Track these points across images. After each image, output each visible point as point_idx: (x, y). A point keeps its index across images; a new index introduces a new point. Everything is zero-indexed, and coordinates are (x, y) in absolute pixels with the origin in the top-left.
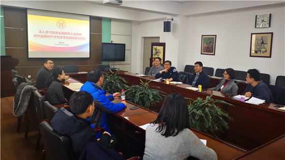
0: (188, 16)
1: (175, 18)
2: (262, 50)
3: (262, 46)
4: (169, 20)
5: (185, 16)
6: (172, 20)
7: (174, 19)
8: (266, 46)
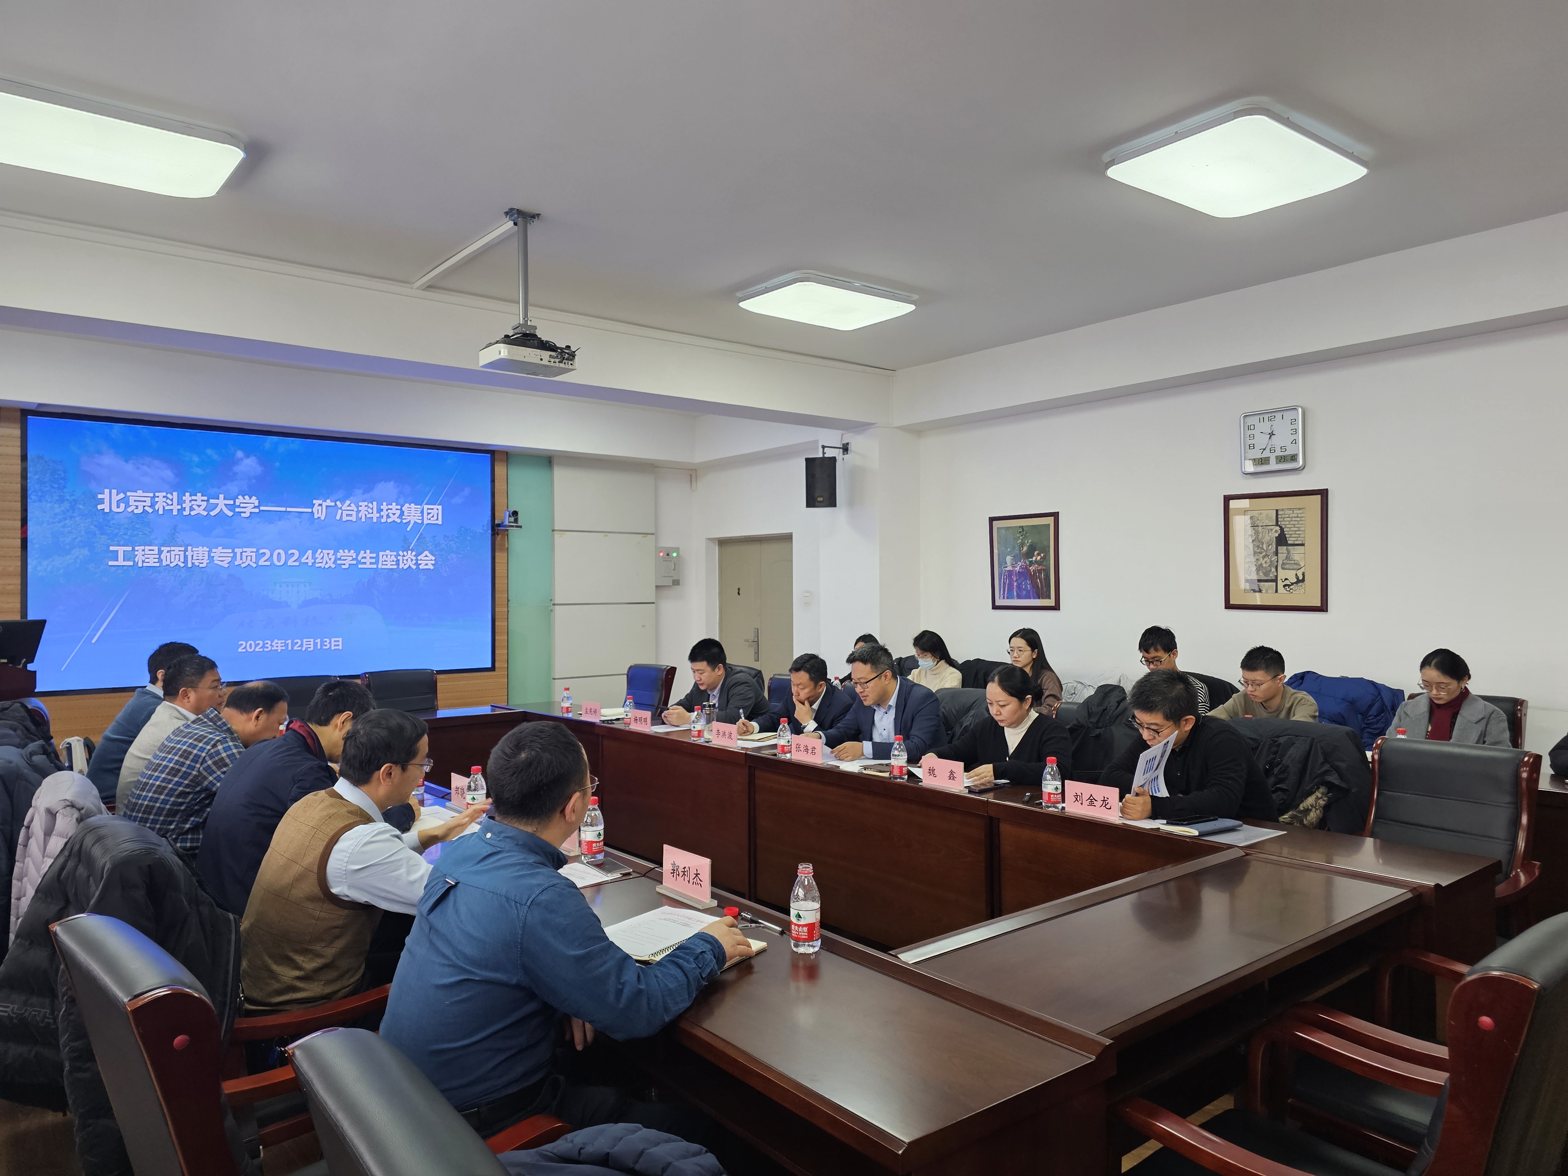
0: (918, 431)
1: (857, 442)
2: (1282, 574)
3: (1282, 556)
4: (829, 453)
5: (903, 428)
6: (845, 449)
7: (851, 447)
8: (1297, 554)
